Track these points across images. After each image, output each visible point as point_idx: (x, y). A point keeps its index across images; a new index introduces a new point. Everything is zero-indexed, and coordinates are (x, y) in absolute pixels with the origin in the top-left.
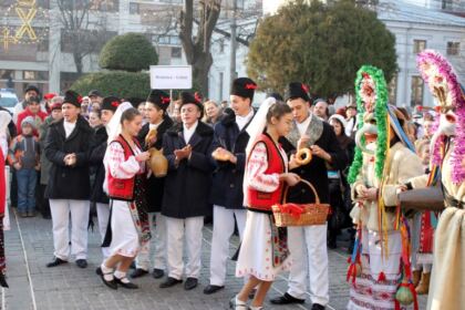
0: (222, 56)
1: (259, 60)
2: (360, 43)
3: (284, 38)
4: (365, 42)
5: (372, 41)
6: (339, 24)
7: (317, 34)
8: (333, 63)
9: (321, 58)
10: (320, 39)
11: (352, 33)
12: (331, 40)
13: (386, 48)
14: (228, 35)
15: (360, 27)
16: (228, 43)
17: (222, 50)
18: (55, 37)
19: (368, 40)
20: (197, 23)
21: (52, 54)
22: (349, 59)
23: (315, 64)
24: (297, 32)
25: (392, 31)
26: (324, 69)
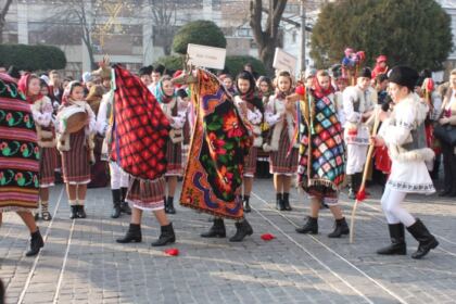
0: (294, 46)
1: (321, 43)
2: (417, 24)
3: (344, 20)
4: (421, 22)
5: (428, 22)
6: (397, 5)
7: (375, 16)
8: (390, 42)
9: (379, 38)
10: (378, 20)
11: (409, 13)
12: (388, 21)
13: (442, 27)
14: (298, 25)
15: (416, 8)
16: (300, 32)
17: (294, 40)
18: (148, 32)
19: (425, 21)
20: (267, 12)
21: (145, 48)
22: (406, 38)
23: (373, 44)
24: (356, 14)
25: (449, 12)
26: (382, 48)
